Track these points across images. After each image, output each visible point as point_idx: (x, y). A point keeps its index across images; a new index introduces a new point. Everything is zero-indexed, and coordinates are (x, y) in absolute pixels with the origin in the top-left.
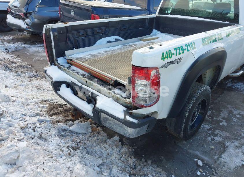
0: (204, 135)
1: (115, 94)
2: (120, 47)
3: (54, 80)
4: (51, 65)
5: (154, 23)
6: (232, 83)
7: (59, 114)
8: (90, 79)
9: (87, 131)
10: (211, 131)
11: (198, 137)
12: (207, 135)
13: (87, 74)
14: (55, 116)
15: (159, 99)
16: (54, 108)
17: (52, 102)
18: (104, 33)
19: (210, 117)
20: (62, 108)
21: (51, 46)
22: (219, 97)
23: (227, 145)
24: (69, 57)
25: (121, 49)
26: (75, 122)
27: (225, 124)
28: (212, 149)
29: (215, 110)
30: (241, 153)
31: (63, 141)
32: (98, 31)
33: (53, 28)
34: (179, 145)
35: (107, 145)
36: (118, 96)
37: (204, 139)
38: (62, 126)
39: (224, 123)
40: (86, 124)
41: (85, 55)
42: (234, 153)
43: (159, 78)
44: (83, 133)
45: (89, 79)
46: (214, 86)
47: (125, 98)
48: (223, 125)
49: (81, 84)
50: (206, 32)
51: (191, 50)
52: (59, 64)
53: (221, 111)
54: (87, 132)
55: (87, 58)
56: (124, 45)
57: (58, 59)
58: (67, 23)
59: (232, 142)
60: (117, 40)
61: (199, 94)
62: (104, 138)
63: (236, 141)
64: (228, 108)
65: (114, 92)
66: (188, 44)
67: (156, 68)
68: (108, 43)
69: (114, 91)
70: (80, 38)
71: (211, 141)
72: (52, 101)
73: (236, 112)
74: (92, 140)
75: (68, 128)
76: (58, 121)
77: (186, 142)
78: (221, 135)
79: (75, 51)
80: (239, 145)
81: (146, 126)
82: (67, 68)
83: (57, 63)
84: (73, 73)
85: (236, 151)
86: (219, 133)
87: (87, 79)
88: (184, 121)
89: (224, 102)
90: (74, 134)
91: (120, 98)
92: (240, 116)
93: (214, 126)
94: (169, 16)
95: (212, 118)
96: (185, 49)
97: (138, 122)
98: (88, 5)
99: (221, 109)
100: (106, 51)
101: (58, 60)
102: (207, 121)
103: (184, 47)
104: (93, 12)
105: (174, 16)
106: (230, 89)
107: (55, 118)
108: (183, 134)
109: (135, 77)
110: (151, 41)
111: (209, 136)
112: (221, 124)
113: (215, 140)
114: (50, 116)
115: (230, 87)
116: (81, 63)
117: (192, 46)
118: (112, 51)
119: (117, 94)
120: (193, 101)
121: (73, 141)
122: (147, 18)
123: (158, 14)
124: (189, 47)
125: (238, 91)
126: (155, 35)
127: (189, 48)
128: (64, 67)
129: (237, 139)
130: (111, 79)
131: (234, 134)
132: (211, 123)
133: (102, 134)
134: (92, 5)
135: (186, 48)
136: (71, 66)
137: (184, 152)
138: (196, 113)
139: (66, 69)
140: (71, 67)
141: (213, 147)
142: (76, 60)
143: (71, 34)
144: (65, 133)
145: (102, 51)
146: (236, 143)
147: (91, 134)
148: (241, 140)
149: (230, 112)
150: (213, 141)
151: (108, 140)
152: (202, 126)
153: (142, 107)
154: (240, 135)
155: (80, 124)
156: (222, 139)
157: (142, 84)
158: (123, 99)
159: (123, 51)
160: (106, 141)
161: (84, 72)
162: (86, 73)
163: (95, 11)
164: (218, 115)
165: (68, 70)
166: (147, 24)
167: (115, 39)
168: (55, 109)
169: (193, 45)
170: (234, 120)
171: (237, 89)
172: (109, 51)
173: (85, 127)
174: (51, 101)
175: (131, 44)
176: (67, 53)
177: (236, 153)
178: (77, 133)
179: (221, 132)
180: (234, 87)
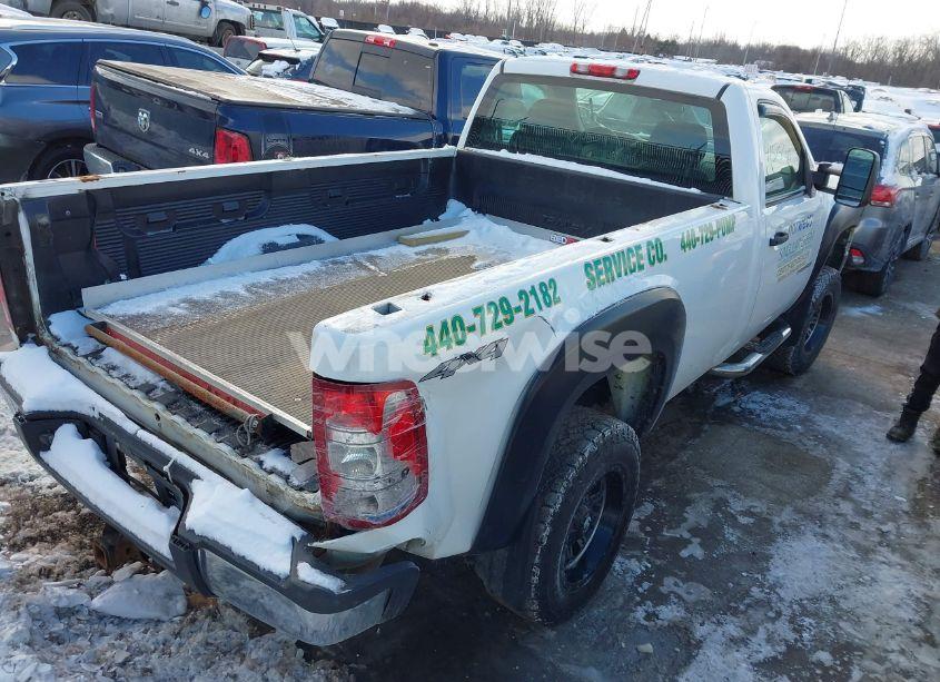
0: (621, 600)
1: (265, 470)
2: (314, 266)
3: (27, 407)
4: (23, 341)
5: (452, 177)
6: (734, 393)
7: (53, 537)
8: (170, 406)
9: (167, 611)
10: (646, 585)
11: (598, 611)
12: (631, 598)
13: (162, 384)
14: (35, 549)
15: (426, 493)
16: (35, 510)
17: (33, 487)
18: (253, 215)
19: (648, 529)
20: (73, 512)
21: (22, 268)
22: (684, 447)
23: (698, 635)
24: (98, 312)
25: (315, 275)
26: (118, 575)
27: (699, 553)
28: (647, 655)
29: (666, 499)
30: (744, 665)
31: (46, 668)
32: (228, 206)
33: (30, 196)
34: (531, 646)
35: (243, 666)
36: (274, 479)
37: (620, 614)
38: (56, 592)
39: (695, 550)
40: (164, 578)
41: (163, 303)
42: (720, 666)
43: (422, 415)
44: (150, 621)
45: (168, 407)
46: (650, 421)
47: (301, 489)
48: (691, 556)
49: (137, 427)
50: (607, 235)
51: (541, 308)
52: (57, 339)
53: (689, 502)
54: (167, 613)
55: (171, 316)
56: (334, 260)
57: (54, 318)
58: (92, 180)
59: (719, 623)
60: (305, 240)
61: (587, 455)
62: (236, 638)
63: (733, 618)
64: (711, 489)
65: (261, 463)
66: (528, 289)
67: (405, 385)
68: (265, 252)
69: (262, 457)
70: (149, 234)
71: (646, 623)
72: (32, 483)
73: (736, 506)
74: (182, 650)
75: (84, 599)
76: (46, 573)
77: (555, 632)
78: (679, 597)
79: (126, 285)
80: (742, 633)
81: (381, 597)
82: (86, 357)
83: (47, 333)
84: (108, 378)
85: (729, 658)
86: (676, 589)
87: (158, 407)
88: (537, 560)
89: (701, 467)
90: (109, 628)
91: (283, 489)
92: (752, 520)
93: (658, 562)
94: (504, 154)
95: (656, 531)
96: (518, 309)
97: (343, 589)
98: (202, 93)
99: (688, 496)
100: (253, 285)
101: (50, 323)
102: (636, 543)
103: (515, 302)
104: (223, 120)
105: (518, 157)
106: (725, 417)
107: (34, 557)
108: (536, 607)
109: (324, 419)
110: (436, 246)
111: (639, 604)
112: (684, 553)
113: (661, 616)
114: (16, 547)
115: (726, 408)
116: (142, 338)
117: (545, 294)
118: (277, 286)
119: (271, 472)
120: (565, 483)
121: (98, 663)
122: (425, 160)
123: (466, 145)
124: (532, 299)
125: (750, 421)
126: (456, 220)
127: (533, 304)
128: (75, 350)
129: (735, 612)
130: (253, 411)
131: (726, 591)
132: (651, 552)
133: (227, 622)
134: (217, 94)
135: (522, 304)
136: (103, 350)
137: (544, 672)
138: (587, 523)
139: (81, 359)
140: (103, 353)
141: (648, 648)
142: (122, 327)
143: (112, 221)
144: (70, 626)
145: (237, 286)
146: (732, 628)
147: (181, 621)
148: (750, 612)
149: (720, 504)
150: (653, 623)
151: (251, 644)
152: (617, 566)
153: (359, 526)
154: (747, 593)
155: (139, 582)
156: (683, 613)
157: (353, 442)
158: (292, 492)
159: (323, 286)
160: (242, 646)
161: (150, 377)
162: (157, 379)
163: (231, 120)
164: (679, 520)
165: (89, 367)
166: (425, 180)
167: (298, 236)
168: (42, 517)
169: (551, 292)
170: (731, 534)
171: (746, 416)
172: (266, 286)
173: (160, 592)
174: (28, 483)
175: (358, 255)
176: (90, 295)
177: (729, 667)
178: (120, 621)
179: (681, 584)
180: (736, 409)
